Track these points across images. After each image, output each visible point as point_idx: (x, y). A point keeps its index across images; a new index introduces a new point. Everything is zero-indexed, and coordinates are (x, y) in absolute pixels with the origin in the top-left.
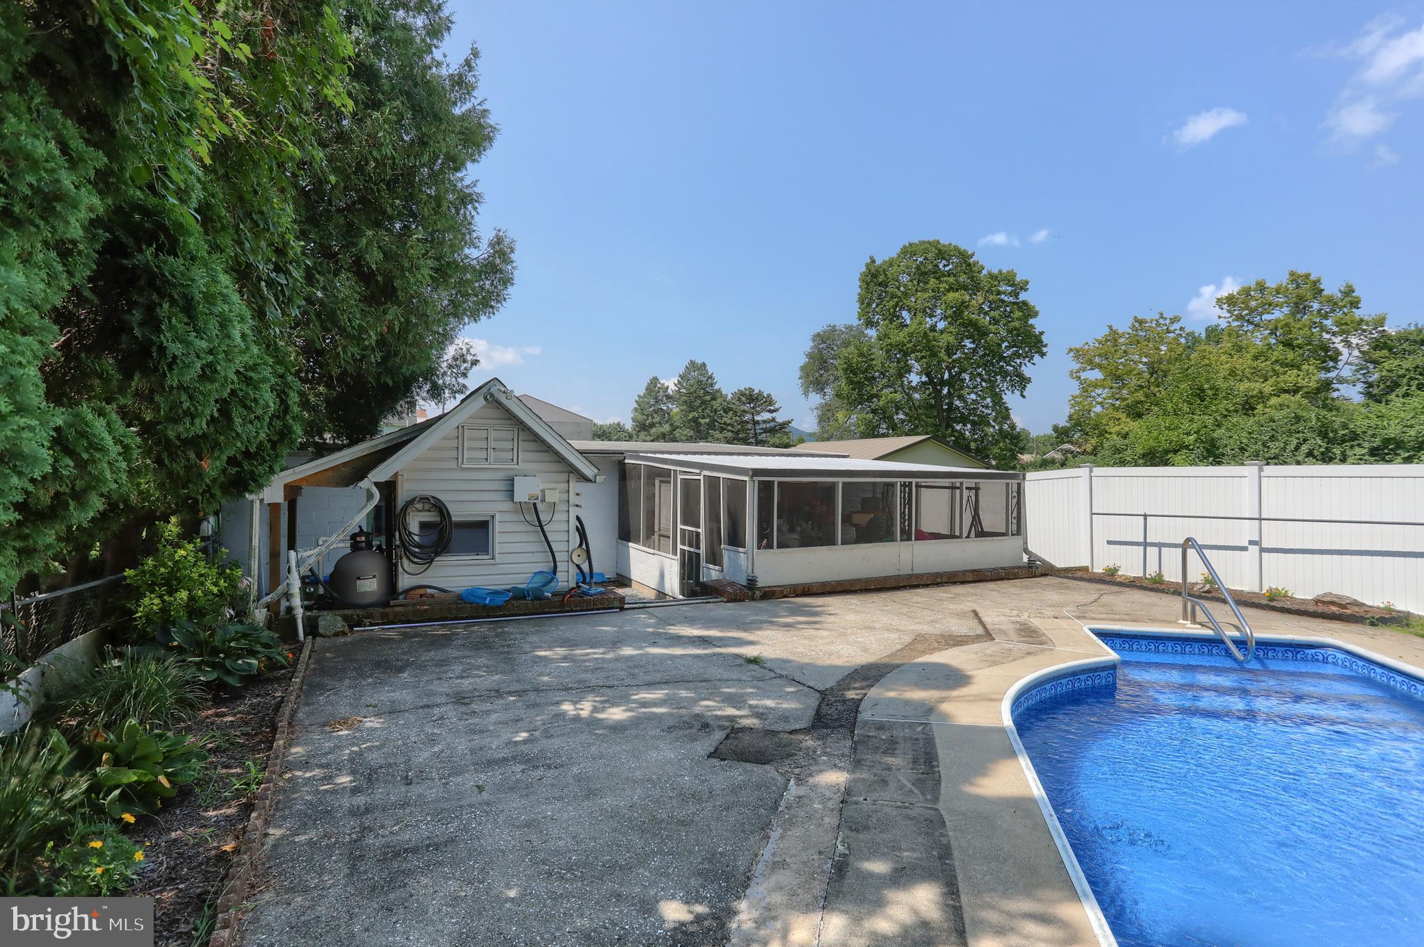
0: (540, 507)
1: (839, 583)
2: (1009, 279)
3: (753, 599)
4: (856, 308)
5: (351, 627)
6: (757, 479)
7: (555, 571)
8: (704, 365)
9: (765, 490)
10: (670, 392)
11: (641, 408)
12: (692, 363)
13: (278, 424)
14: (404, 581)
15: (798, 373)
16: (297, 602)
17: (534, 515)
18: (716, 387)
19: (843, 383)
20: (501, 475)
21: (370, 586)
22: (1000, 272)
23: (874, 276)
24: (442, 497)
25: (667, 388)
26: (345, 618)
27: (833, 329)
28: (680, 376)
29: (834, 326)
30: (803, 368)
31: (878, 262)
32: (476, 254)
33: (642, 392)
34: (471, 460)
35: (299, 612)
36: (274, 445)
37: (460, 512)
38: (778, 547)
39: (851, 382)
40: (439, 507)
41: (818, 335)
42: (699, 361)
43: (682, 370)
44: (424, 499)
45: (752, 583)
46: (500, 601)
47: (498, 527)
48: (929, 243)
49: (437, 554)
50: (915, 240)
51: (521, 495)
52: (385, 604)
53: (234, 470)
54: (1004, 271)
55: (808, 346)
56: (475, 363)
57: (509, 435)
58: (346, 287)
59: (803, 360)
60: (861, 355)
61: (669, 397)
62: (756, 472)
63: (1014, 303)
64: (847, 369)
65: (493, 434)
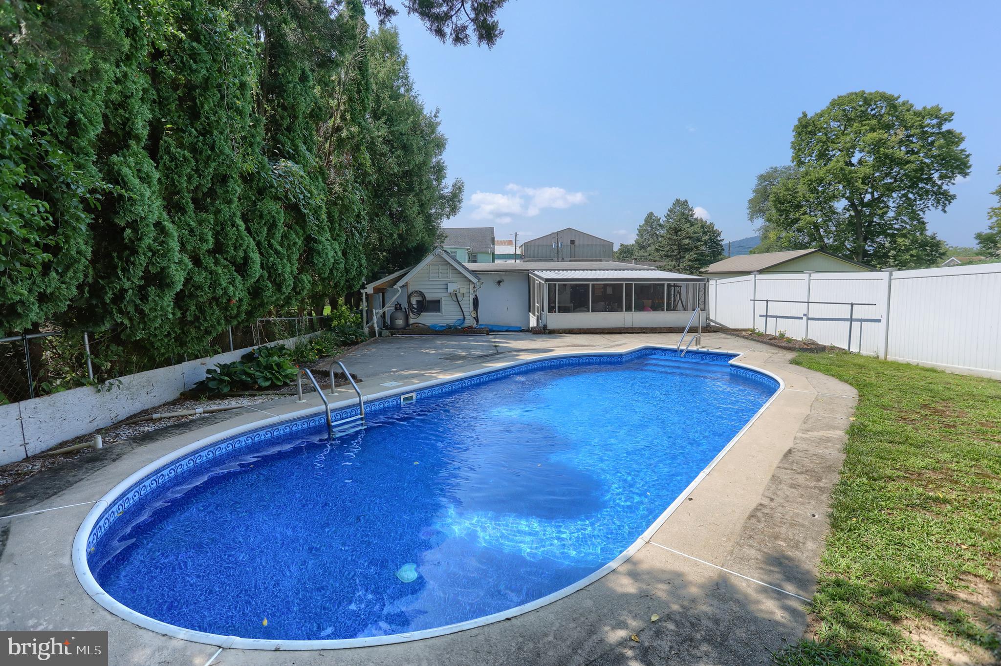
0: (458, 295)
1: (588, 329)
2: (934, 113)
3: (544, 333)
4: (790, 153)
5: (392, 335)
6: (548, 283)
7: (464, 318)
8: (686, 201)
9: (551, 289)
10: (661, 222)
11: (641, 233)
12: (678, 201)
13: (359, 269)
14: (411, 321)
15: (747, 204)
16: (376, 325)
17: (455, 297)
18: (695, 217)
19: (774, 211)
20: (444, 283)
21: (400, 322)
22: (924, 108)
23: (806, 127)
24: (423, 291)
25: (659, 219)
26: (390, 332)
27: (775, 170)
28: (669, 210)
29: (776, 168)
30: (750, 201)
31: (809, 117)
32: (446, 192)
33: (642, 223)
34: (433, 277)
35: (377, 329)
36: (358, 275)
37: (430, 296)
38: (559, 312)
39: (779, 210)
40: (422, 294)
41: (762, 176)
42: (682, 199)
43: (670, 206)
44: (416, 292)
45: (545, 327)
46: (441, 329)
47: (443, 302)
48: (856, 94)
49: (422, 312)
50: (844, 93)
51: (451, 290)
52: (404, 328)
53: (348, 284)
54: (929, 107)
55: (753, 183)
56: (446, 237)
57: (446, 267)
58: (386, 221)
59: (751, 195)
60: (788, 190)
61: (661, 225)
62: (547, 280)
63: (938, 133)
64: (776, 201)
65: (440, 267)
